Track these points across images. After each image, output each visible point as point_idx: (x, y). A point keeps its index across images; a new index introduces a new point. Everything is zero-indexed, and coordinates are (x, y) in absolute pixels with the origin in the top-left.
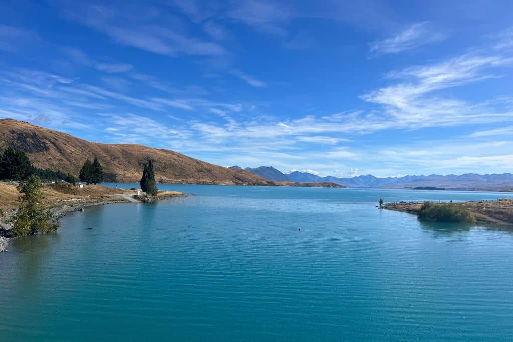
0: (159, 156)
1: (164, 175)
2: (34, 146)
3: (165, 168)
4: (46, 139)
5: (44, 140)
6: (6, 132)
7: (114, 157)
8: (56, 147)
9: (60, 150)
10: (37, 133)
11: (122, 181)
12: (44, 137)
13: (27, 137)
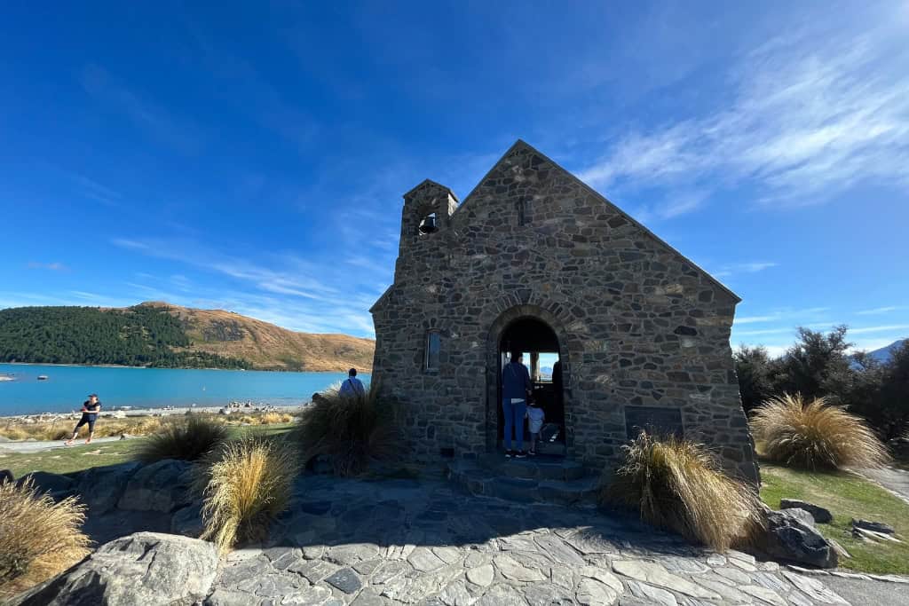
0: (358, 345)
1: (357, 364)
2: (230, 334)
3: (361, 357)
4: (247, 328)
5: (243, 330)
6: (207, 321)
7: (311, 346)
8: (254, 336)
9: (255, 338)
10: (238, 322)
11: (309, 370)
12: (245, 326)
13: (227, 326)
